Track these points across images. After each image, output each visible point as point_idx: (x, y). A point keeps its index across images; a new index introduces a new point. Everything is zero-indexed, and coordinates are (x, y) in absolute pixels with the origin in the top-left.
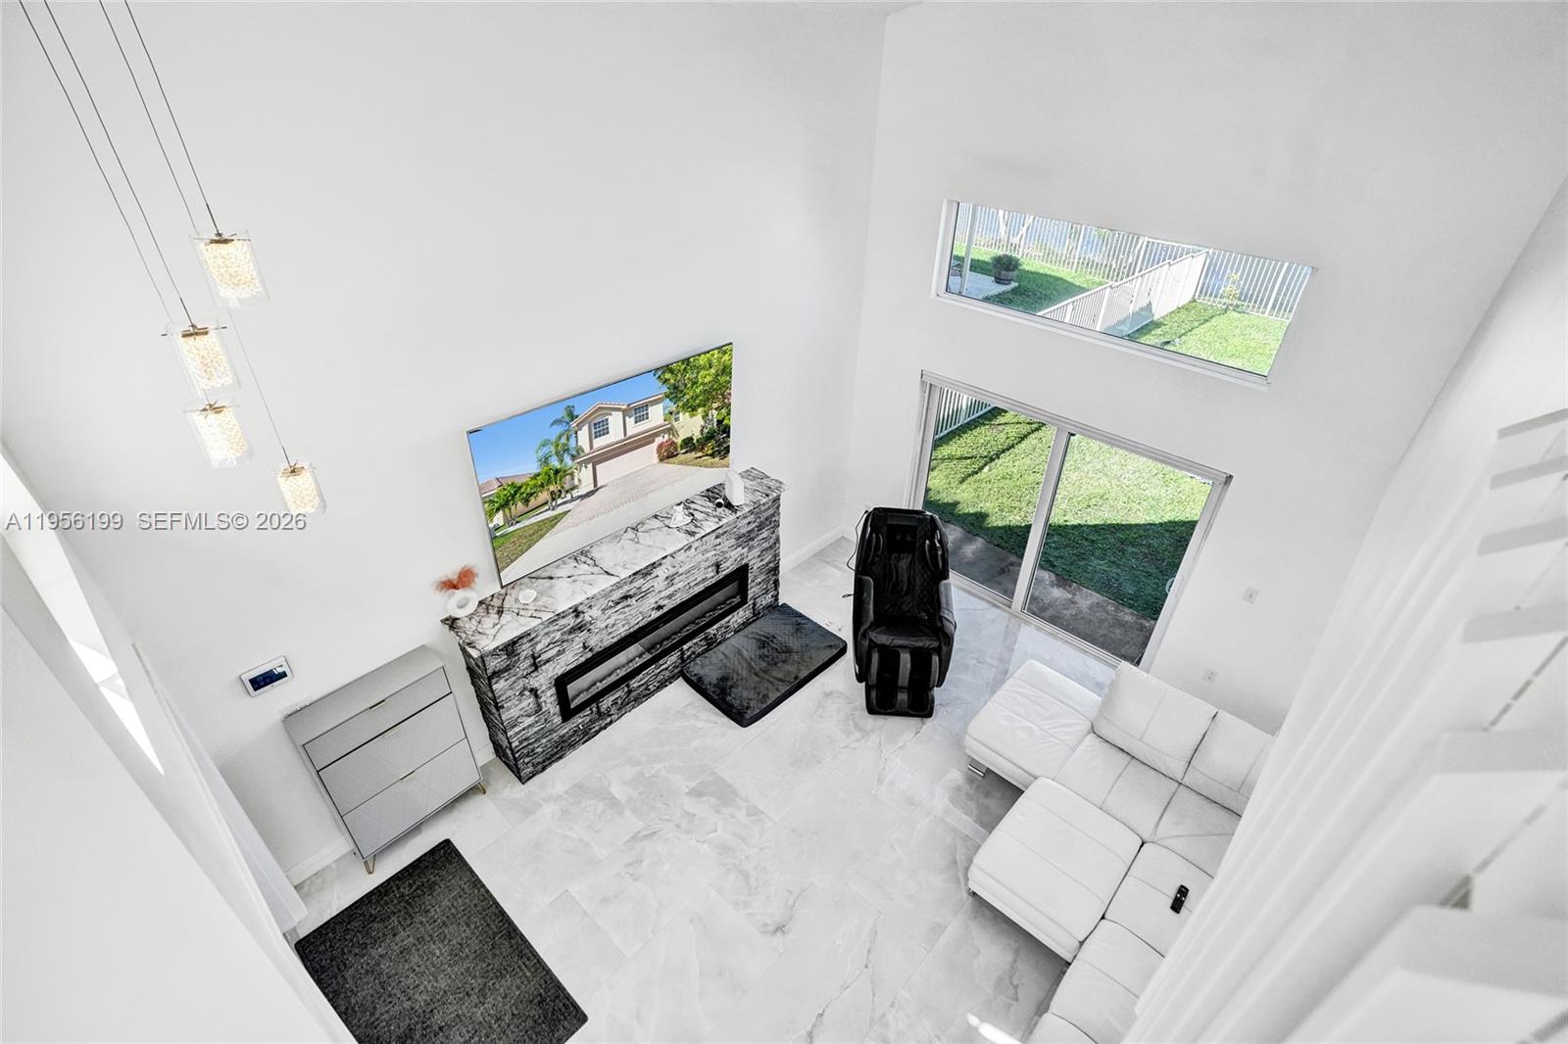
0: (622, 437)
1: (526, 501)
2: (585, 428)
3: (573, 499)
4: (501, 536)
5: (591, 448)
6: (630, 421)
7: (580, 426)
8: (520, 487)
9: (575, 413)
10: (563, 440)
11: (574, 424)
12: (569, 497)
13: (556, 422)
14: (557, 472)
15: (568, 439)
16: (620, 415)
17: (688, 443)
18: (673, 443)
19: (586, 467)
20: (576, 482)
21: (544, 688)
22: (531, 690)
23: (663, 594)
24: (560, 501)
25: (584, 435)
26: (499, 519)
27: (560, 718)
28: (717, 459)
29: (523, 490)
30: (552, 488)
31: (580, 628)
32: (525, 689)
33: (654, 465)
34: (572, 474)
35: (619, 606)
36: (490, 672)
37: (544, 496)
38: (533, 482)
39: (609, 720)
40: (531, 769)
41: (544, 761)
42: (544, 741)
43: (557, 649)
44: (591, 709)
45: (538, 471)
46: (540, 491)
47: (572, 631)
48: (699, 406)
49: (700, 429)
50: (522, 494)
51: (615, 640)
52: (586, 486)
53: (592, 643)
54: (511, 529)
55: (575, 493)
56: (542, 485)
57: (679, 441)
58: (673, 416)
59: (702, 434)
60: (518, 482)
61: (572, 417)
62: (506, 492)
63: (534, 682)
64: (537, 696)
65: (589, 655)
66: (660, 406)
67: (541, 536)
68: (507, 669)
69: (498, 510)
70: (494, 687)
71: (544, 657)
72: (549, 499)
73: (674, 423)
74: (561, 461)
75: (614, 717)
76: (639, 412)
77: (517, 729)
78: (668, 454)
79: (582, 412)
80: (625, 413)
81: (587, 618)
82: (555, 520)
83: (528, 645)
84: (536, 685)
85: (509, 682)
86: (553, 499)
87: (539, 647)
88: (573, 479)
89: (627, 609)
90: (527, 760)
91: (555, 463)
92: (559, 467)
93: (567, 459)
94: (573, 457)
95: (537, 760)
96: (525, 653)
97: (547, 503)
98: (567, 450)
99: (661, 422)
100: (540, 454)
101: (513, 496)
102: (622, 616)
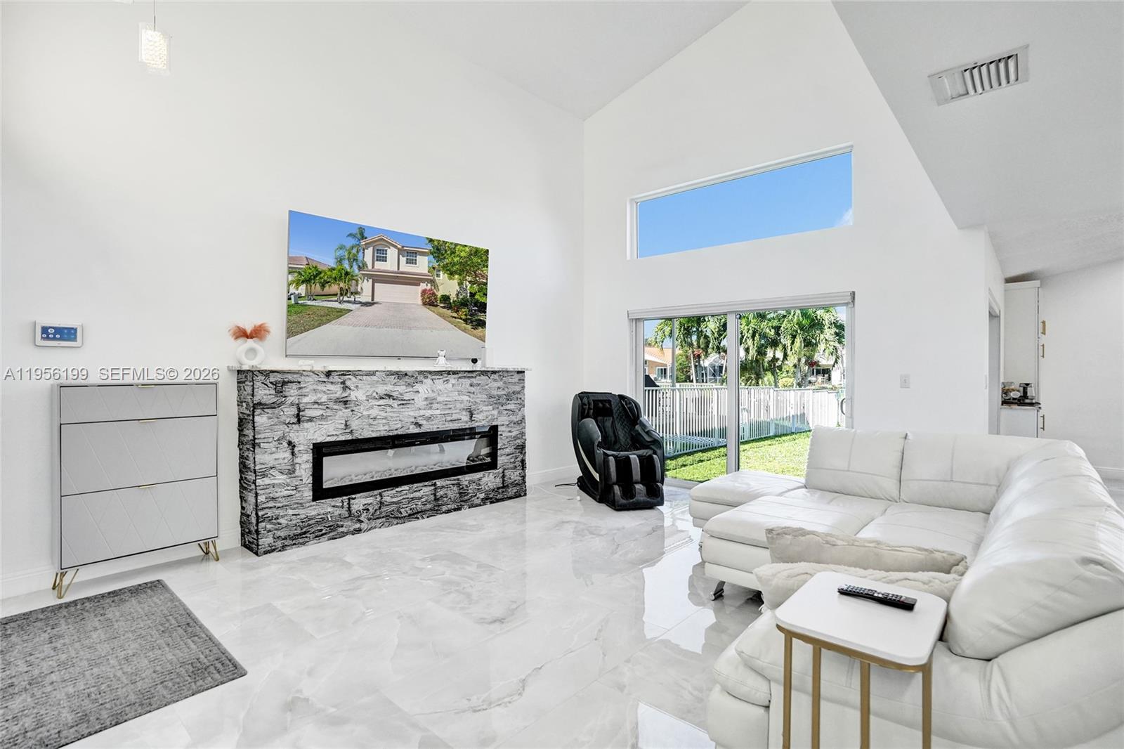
0: (396, 269)
1: (323, 286)
2: (371, 249)
3: (355, 302)
4: (303, 305)
5: (373, 267)
6: (403, 260)
7: (367, 245)
8: (320, 273)
9: (365, 235)
10: (354, 251)
12: (352, 299)
13: (350, 235)
14: (347, 273)
15: (358, 252)
17: (446, 299)
18: (434, 294)
19: (368, 281)
20: (359, 290)
21: (302, 448)
22: (290, 443)
23: (422, 412)
24: (346, 299)
25: (369, 253)
26: (302, 289)
27: (311, 493)
28: (469, 327)
29: (322, 275)
30: (342, 285)
31: (346, 403)
32: (284, 437)
33: (418, 305)
34: (357, 281)
35: (382, 402)
36: (256, 400)
37: (335, 288)
38: (329, 273)
39: (358, 526)
40: (270, 540)
41: (285, 538)
42: (291, 512)
43: (321, 412)
44: (343, 502)
45: (334, 266)
46: (334, 283)
47: (338, 401)
48: (456, 272)
49: (456, 292)
50: (321, 278)
53: (354, 424)
54: (309, 303)
56: (335, 279)
57: (439, 294)
58: (435, 272)
59: (457, 298)
60: (321, 268)
61: (363, 237)
62: (310, 271)
63: (293, 437)
64: (293, 454)
65: (349, 437)
66: (426, 259)
67: (329, 321)
68: (273, 406)
69: (303, 282)
70: (257, 419)
71: (309, 413)
72: (339, 293)
73: (436, 278)
74: (351, 267)
75: (364, 526)
76: (411, 256)
77: (267, 481)
78: (430, 301)
80: (400, 252)
81: (353, 397)
82: (341, 313)
83: (296, 392)
84: (295, 440)
85: (271, 422)
86: (341, 294)
87: (305, 400)
88: (357, 285)
89: (388, 409)
90: (269, 526)
91: (346, 265)
92: (349, 270)
93: (355, 267)
94: (360, 268)
95: (279, 533)
96: (292, 398)
97: (336, 295)
98: (355, 260)
99: (426, 271)
100: (338, 254)
101: (315, 277)
102: (383, 414)
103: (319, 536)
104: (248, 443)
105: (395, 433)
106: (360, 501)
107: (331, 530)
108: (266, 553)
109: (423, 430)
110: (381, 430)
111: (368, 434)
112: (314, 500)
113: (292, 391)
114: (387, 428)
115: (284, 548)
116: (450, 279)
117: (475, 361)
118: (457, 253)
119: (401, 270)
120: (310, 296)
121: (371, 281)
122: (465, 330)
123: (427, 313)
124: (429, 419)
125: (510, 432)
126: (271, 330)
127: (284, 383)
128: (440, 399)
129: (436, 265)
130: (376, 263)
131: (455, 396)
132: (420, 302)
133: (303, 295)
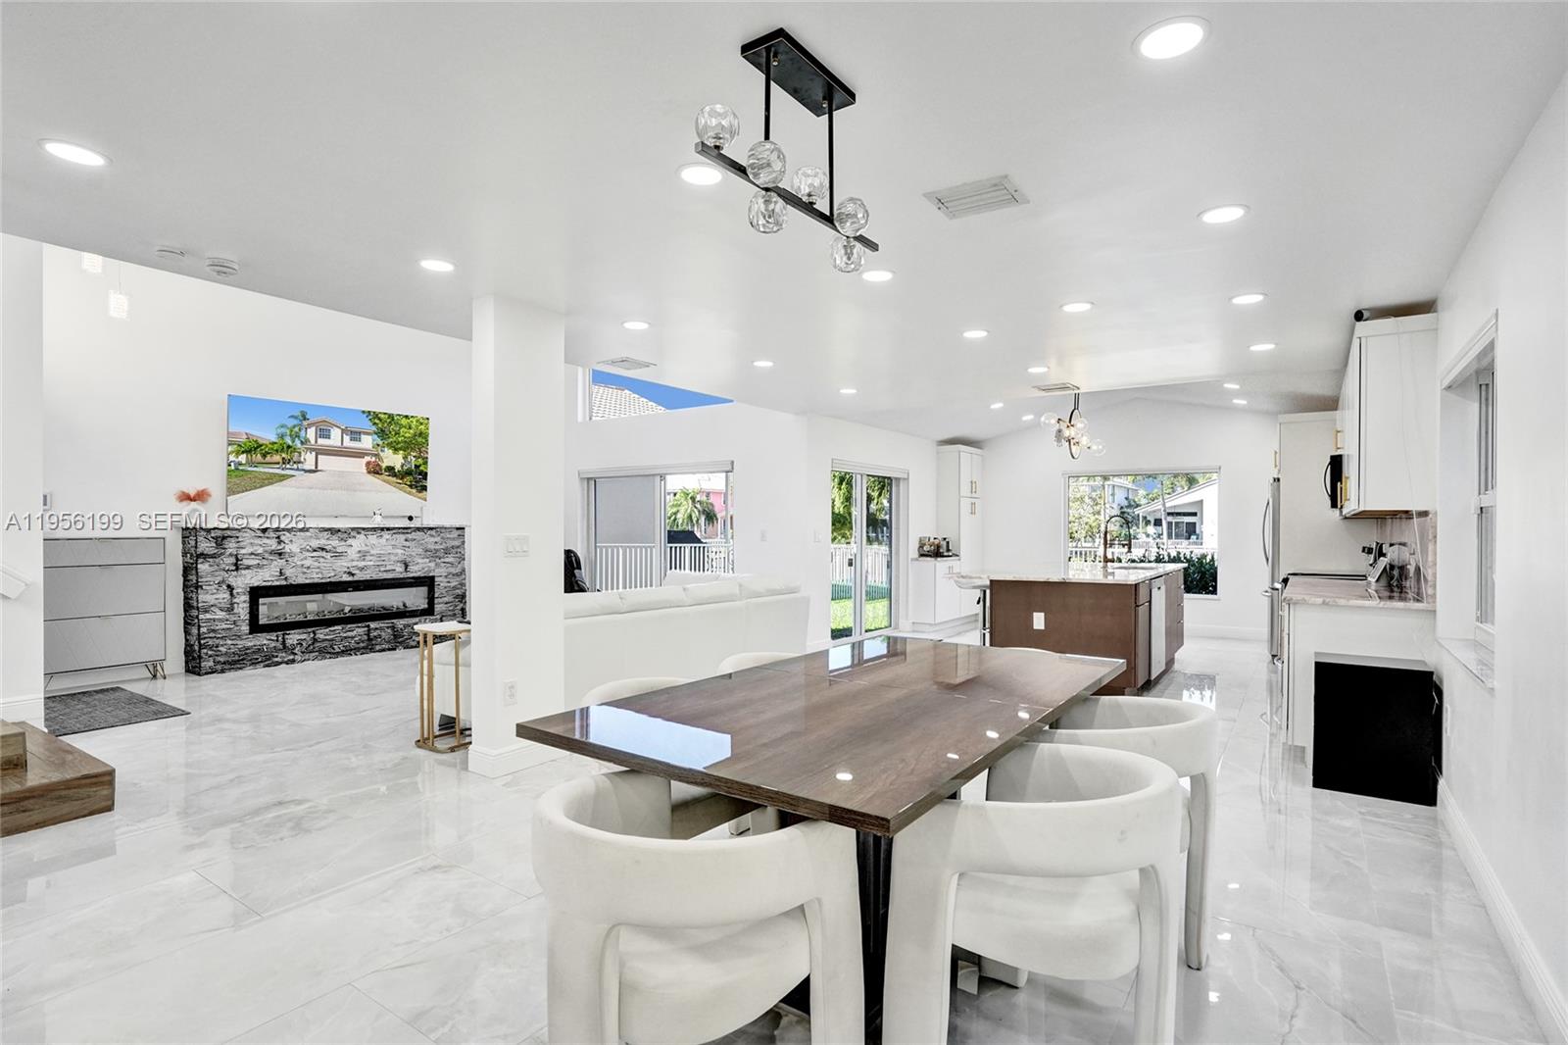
0: (340, 444)
1: (264, 456)
2: (313, 429)
3: (298, 469)
4: (242, 470)
5: (316, 442)
6: (347, 438)
7: (310, 426)
8: (261, 446)
9: (307, 417)
10: (297, 429)
11: (305, 423)
12: (295, 466)
13: (292, 417)
14: (289, 447)
15: (300, 430)
16: (339, 431)
17: (390, 469)
18: (378, 465)
20: (302, 460)
21: (240, 590)
22: (229, 586)
24: (288, 466)
25: (311, 433)
26: (243, 458)
27: (248, 628)
28: (414, 491)
30: (284, 455)
31: (280, 554)
32: (223, 581)
34: (300, 453)
35: (315, 554)
36: (199, 551)
37: (277, 458)
38: (270, 446)
39: (291, 657)
40: (211, 664)
41: (224, 663)
42: (230, 642)
43: (258, 561)
44: (277, 636)
45: (275, 440)
47: (272, 553)
48: (400, 449)
51: (307, 581)
52: (310, 464)
53: (288, 572)
54: (249, 469)
55: (300, 466)
56: (277, 451)
57: (384, 465)
58: (379, 448)
60: (261, 442)
63: (232, 581)
64: (232, 595)
65: (284, 583)
66: (370, 437)
67: (272, 484)
68: (213, 556)
69: (243, 452)
70: (199, 566)
71: (246, 562)
72: (281, 461)
74: (293, 442)
75: (298, 658)
76: (355, 435)
77: (208, 616)
78: (375, 470)
79: (312, 418)
80: (344, 431)
81: (287, 550)
82: (283, 478)
83: (235, 545)
84: (234, 584)
85: (212, 569)
86: (284, 463)
87: (243, 551)
88: (300, 456)
89: (322, 560)
90: (210, 653)
91: (289, 441)
92: (291, 444)
93: (298, 442)
94: (302, 443)
95: (219, 659)
96: (231, 550)
97: (278, 463)
99: (370, 447)
100: (279, 431)
101: (256, 449)
102: (316, 564)
103: (254, 663)
104: (191, 584)
105: (329, 580)
106: (293, 637)
107: (268, 659)
108: (207, 673)
109: (356, 578)
110: (315, 577)
111: (301, 580)
112: (250, 633)
113: (231, 546)
114: (320, 576)
115: (223, 671)
116: (394, 453)
117: (410, 518)
118: (402, 434)
119: (345, 444)
120: (250, 463)
121: (314, 453)
122: (409, 493)
123: (371, 478)
124: (362, 569)
125: (449, 582)
126: (212, 494)
127: (224, 538)
128: (372, 552)
129: (381, 443)
130: (319, 440)
131: (389, 549)
132: (365, 471)
133: (244, 462)
